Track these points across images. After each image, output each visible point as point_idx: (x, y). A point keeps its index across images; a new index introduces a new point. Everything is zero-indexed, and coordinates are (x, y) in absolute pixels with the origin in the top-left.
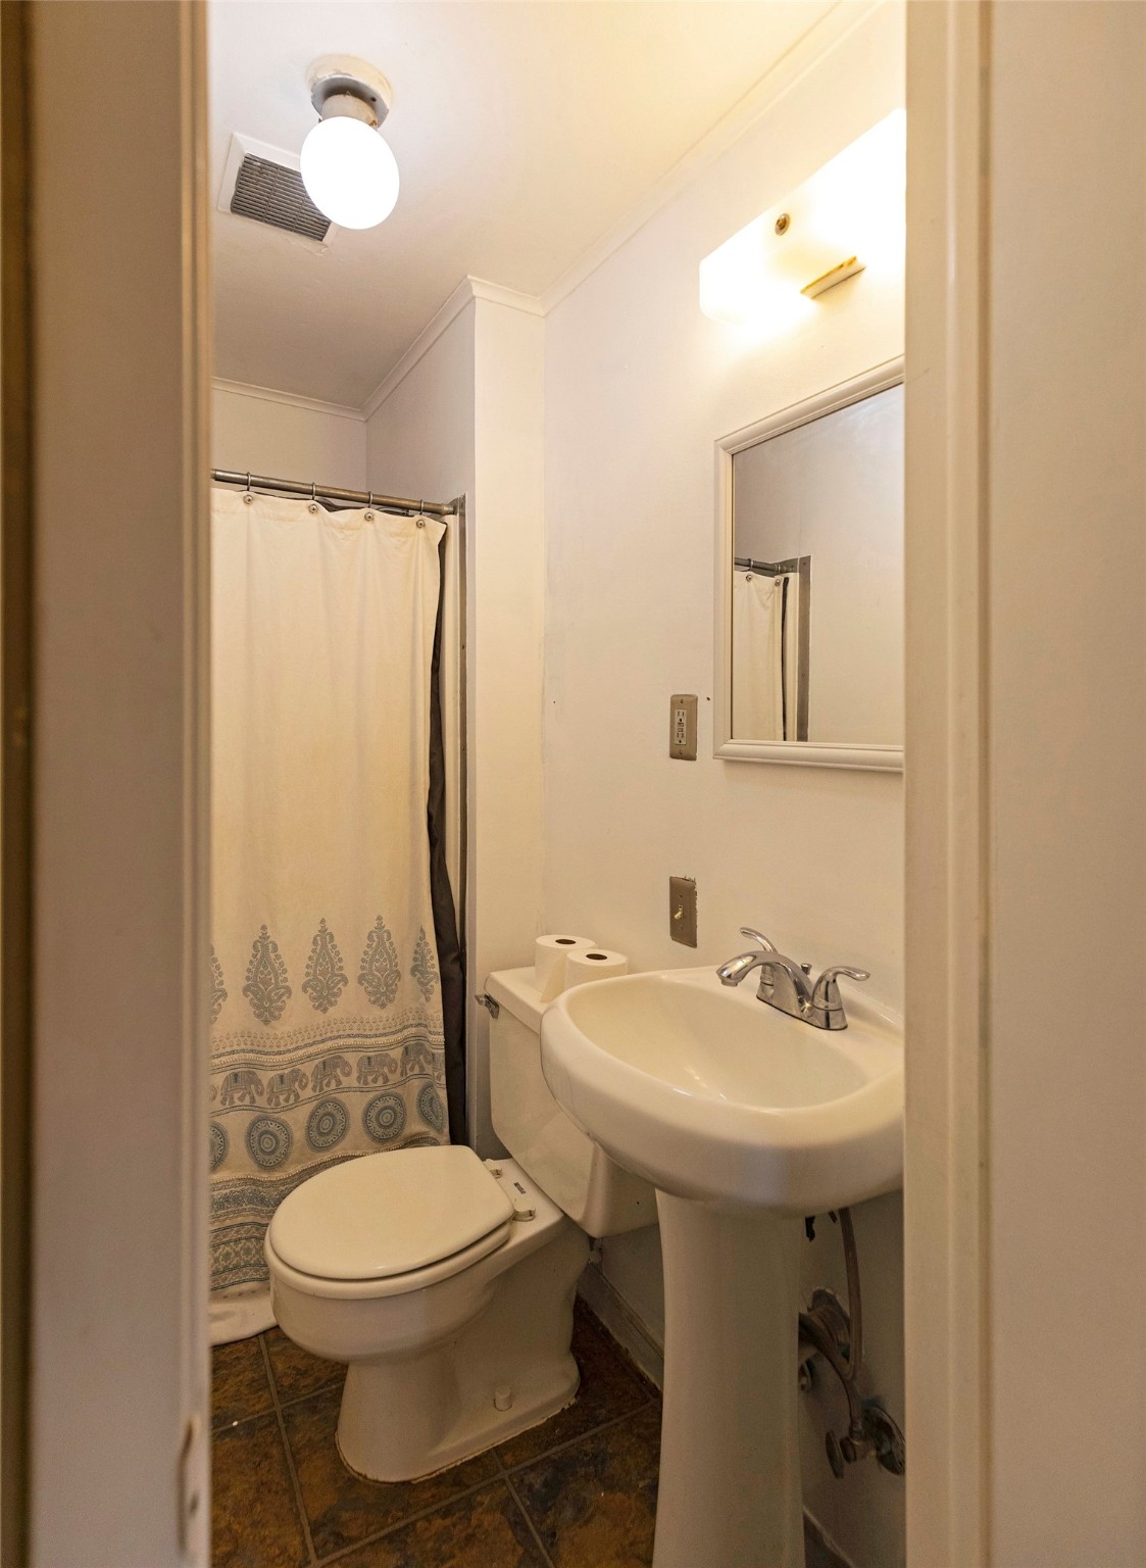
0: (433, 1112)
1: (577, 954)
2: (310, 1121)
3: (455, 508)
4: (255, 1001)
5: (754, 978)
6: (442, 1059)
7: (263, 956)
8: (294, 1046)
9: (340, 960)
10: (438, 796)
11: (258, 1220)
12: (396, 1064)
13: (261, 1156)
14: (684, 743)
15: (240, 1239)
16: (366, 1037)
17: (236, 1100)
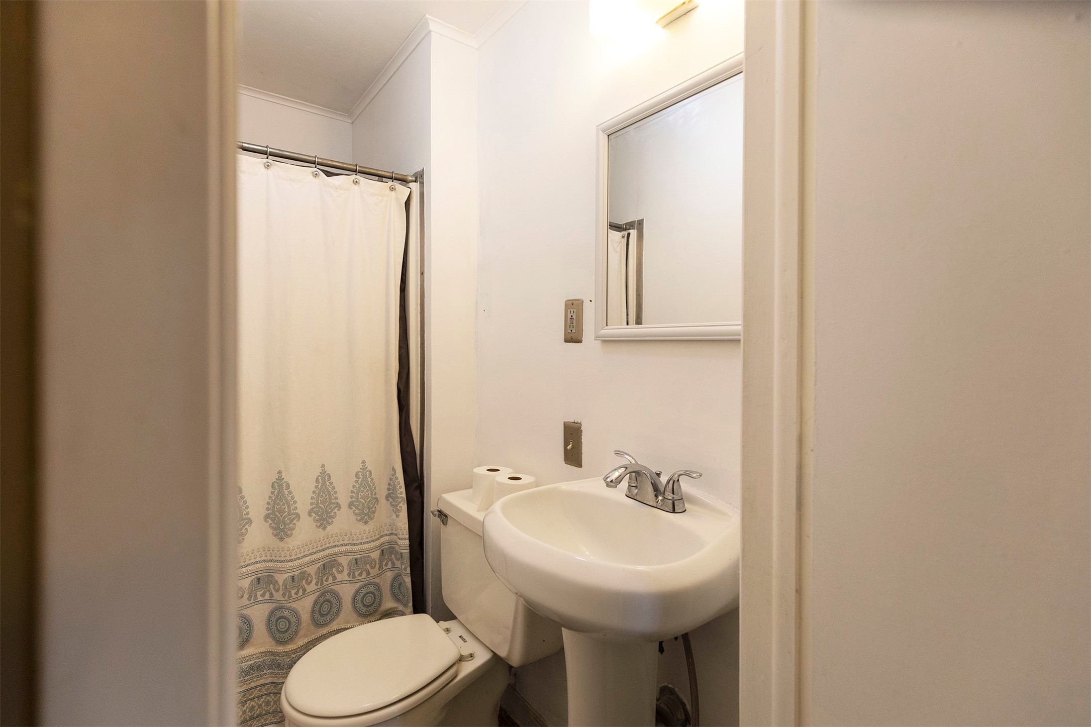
0: (401, 593)
1: (502, 477)
2: (314, 607)
3: (416, 178)
4: (273, 525)
5: (624, 484)
6: (408, 556)
7: (279, 493)
8: (302, 555)
9: (336, 493)
10: (405, 377)
11: (276, 680)
12: (376, 563)
13: (278, 635)
14: (573, 331)
15: (262, 696)
16: (354, 545)
17: (258, 596)
